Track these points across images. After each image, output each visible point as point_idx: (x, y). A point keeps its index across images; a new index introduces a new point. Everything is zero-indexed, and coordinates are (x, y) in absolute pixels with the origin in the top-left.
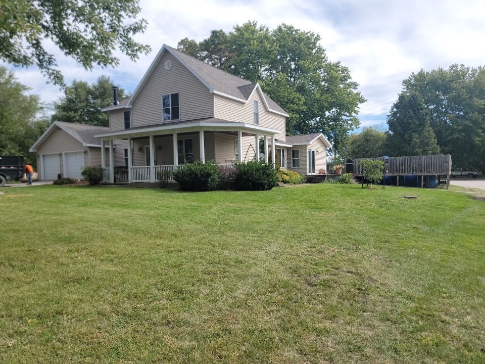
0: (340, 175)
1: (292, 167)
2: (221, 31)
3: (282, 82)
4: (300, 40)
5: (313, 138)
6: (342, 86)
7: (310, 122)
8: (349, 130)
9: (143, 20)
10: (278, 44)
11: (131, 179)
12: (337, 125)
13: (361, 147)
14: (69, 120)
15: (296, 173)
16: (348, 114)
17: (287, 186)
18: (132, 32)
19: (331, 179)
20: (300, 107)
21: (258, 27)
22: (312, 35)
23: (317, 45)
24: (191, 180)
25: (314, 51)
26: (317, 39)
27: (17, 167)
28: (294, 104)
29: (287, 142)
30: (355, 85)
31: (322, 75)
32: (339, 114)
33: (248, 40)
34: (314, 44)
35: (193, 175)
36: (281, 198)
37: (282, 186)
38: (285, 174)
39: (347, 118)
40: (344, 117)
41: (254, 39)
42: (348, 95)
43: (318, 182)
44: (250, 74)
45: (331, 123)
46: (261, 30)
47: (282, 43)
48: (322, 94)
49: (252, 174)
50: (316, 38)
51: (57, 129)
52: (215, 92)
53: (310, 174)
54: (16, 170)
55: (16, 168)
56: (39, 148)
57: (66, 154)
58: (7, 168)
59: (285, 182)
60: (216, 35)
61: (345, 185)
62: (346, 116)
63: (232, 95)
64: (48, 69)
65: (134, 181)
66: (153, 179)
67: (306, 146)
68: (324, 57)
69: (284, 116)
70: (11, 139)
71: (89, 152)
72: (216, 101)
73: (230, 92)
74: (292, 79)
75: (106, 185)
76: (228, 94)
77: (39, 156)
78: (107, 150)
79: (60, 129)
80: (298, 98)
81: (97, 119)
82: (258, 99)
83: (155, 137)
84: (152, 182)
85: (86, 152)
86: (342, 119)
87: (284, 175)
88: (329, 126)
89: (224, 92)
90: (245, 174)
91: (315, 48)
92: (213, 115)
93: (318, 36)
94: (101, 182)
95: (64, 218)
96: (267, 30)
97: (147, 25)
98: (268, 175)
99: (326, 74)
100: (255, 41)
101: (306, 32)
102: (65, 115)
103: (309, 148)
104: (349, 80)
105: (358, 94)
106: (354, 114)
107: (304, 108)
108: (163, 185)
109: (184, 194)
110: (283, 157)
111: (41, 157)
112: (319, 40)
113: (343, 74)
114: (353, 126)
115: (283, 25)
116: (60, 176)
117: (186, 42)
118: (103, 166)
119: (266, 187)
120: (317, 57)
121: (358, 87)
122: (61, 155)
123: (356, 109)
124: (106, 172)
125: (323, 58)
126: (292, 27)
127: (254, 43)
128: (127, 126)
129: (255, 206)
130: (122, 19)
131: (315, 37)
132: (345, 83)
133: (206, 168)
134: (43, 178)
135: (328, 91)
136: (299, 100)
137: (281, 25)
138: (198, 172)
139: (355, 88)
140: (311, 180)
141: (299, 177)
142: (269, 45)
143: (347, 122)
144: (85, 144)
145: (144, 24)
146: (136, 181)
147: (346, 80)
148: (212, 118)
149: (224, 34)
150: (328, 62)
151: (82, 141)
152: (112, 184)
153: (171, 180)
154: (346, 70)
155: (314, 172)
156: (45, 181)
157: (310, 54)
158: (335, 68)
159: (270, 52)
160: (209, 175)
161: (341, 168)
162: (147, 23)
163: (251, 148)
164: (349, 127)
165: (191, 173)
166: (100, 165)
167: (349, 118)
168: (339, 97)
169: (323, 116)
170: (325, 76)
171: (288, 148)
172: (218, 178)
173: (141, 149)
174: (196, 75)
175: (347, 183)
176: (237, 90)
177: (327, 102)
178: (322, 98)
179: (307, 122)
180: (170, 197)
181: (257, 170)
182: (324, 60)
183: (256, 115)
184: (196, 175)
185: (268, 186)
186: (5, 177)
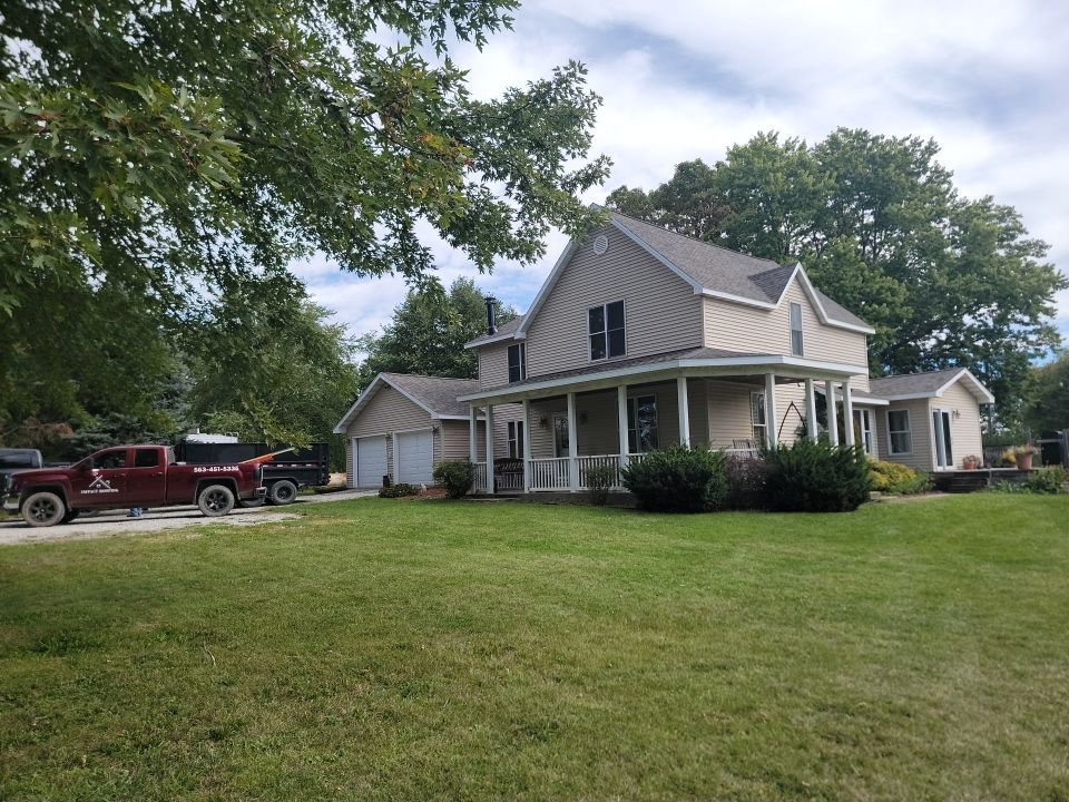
0: (1032, 471)
1: (890, 453)
2: (699, 162)
3: (848, 257)
4: (886, 158)
5: (942, 382)
6: (1002, 253)
7: (919, 343)
8: (1033, 356)
9: (603, 157)
10: (835, 174)
11: (529, 487)
12: (997, 347)
13: (1061, 398)
14: (400, 368)
15: (903, 466)
16: (1026, 319)
17: (892, 499)
18: (580, 187)
19: (1003, 483)
20: (898, 310)
21: (780, 143)
22: (916, 143)
23: (931, 164)
24: (666, 488)
25: (923, 179)
26: (931, 149)
27: (317, 464)
28: (880, 304)
29: (873, 394)
30: (1040, 248)
31: (947, 231)
32: (1001, 320)
33: (763, 173)
34: (923, 162)
35: (669, 477)
36: (892, 532)
37: (879, 501)
38: (875, 469)
39: (1023, 328)
40: (1015, 327)
41: (777, 170)
42: (1023, 272)
43: (966, 490)
44: (769, 245)
45: (980, 343)
46: (787, 149)
47: (842, 171)
48: (951, 276)
49: (809, 472)
50: (927, 148)
51: (385, 386)
52: (705, 291)
53: (939, 469)
54: (316, 470)
55: (315, 466)
56: (350, 425)
57: (398, 434)
58: (286, 467)
59: (884, 490)
60: (688, 173)
61: (1047, 496)
62: (1022, 322)
63: (743, 295)
64: (420, 276)
65: (534, 489)
66: (575, 485)
67: (925, 401)
68: (949, 189)
69: (863, 334)
70: (300, 410)
71: (442, 432)
72: (709, 311)
73: (736, 289)
74: (868, 248)
75: (480, 497)
76: (733, 293)
77: (349, 442)
78: (481, 425)
79: (389, 386)
80: (890, 289)
81: (451, 364)
82: (799, 298)
83: (578, 395)
84: (573, 491)
85: (436, 431)
86: (1010, 332)
87: (876, 473)
88: (976, 349)
89: (721, 289)
90: (791, 472)
91: (925, 172)
92: (702, 342)
93: (931, 143)
94: (469, 493)
95: (437, 572)
96: (803, 147)
97: (611, 168)
98: (851, 475)
99: (957, 229)
100: (779, 175)
101: (899, 138)
102: (394, 360)
103: (933, 406)
104: (1020, 238)
105: (1047, 269)
106: (1042, 318)
107: (908, 312)
108: (597, 498)
109: (653, 519)
110: (867, 428)
111: (354, 443)
112: (936, 152)
113: (1003, 225)
114: (1043, 348)
115: (840, 130)
116: (387, 480)
117: (624, 194)
118: (474, 459)
119: (845, 502)
120: (931, 190)
121: (1046, 251)
122: (389, 438)
123: (1048, 304)
124: (479, 470)
125: (947, 192)
126: (865, 133)
127: (776, 180)
128: (515, 376)
129: (836, 552)
130: (561, 163)
131: (923, 147)
132: (1009, 246)
133: (698, 461)
134: (355, 484)
135: (966, 266)
136: (894, 293)
137: (835, 131)
138: (681, 470)
139: (1039, 255)
140: (945, 483)
141: (913, 476)
142: (811, 180)
143: (1025, 339)
144: (435, 416)
145: (604, 166)
146: (539, 489)
147: (1013, 237)
148: (700, 347)
149: (704, 168)
150: (957, 199)
151: (429, 410)
152: (490, 496)
153: (619, 488)
154: (1010, 213)
155: (950, 463)
156: (360, 489)
157: (914, 186)
158: (979, 211)
159: (814, 193)
160: (705, 476)
161: (1031, 453)
162: (611, 164)
163: (793, 410)
164: (1032, 351)
165: (666, 473)
166: (468, 458)
167: (1031, 328)
168: (1001, 280)
169: (956, 327)
170: (955, 233)
171: (878, 408)
172: (727, 482)
173: (544, 423)
174: (661, 259)
175: (1053, 491)
176: (750, 283)
177: (968, 293)
178: (955, 284)
179: (913, 344)
180: (626, 526)
181: (822, 463)
182: (947, 196)
183: (797, 336)
184: (676, 476)
185: (850, 500)
186: (296, 485)
